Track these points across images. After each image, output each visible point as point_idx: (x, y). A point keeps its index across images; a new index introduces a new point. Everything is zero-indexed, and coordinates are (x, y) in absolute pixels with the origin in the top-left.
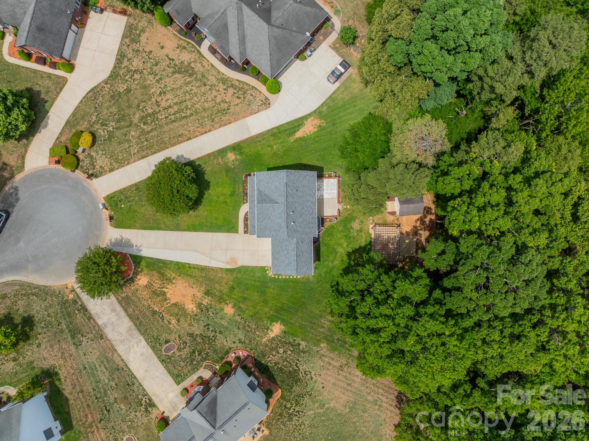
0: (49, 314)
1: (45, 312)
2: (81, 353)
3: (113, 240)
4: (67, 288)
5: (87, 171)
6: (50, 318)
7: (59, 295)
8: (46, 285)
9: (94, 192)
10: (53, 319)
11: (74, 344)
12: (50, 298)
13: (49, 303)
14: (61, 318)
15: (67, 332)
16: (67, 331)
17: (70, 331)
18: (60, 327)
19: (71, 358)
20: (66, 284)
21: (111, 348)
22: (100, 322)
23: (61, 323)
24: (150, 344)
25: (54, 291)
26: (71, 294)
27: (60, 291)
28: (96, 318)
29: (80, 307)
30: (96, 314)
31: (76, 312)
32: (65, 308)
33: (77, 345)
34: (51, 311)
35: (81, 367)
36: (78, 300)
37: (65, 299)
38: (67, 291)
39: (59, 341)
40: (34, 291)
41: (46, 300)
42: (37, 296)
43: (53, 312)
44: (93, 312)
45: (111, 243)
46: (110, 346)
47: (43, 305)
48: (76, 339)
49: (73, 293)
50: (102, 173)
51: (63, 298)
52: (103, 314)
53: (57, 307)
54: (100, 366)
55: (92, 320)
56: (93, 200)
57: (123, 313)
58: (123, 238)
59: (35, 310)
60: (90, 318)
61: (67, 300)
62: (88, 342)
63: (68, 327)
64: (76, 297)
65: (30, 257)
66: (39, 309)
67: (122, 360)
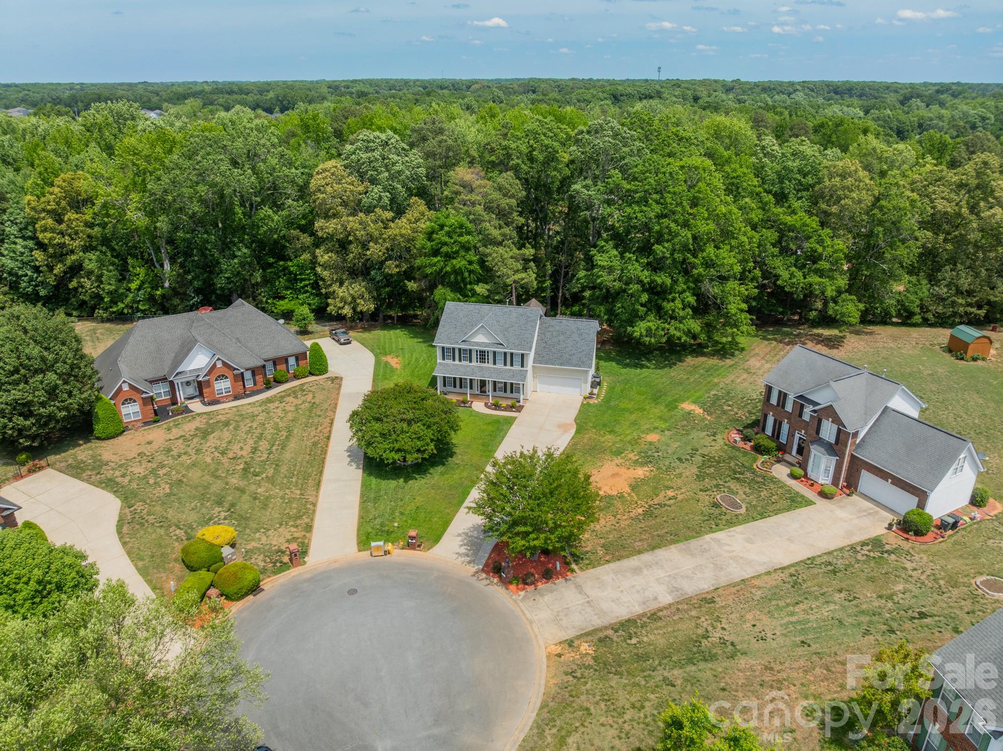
0: (633, 706)
1: (627, 717)
2: (756, 645)
3: (463, 550)
4: (559, 655)
5: (278, 564)
6: (647, 704)
7: (578, 674)
8: (538, 705)
9: (337, 565)
10: (652, 696)
11: (732, 657)
12: (583, 697)
13: (597, 703)
14: (650, 676)
15: (693, 668)
16: (691, 668)
17: (691, 661)
18: (679, 682)
19: (777, 667)
20: (549, 657)
21: (738, 588)
22: (666, 599)
23: (665, 679)
24: (721, 526)
25: (564, 687)
26: (578, 647)
27: (566, 674)
28: (654, 606)
29: (621, 632)
30: (644, 603)
31: (634, 641)
32: (620, 666)
33: (734, 652)
34: (623, 699)
35: (801, 651)
36: (601, 635)
37: (592, 662)
38: (569, 656)
39: (723, 689)
40: (549, 739)
41: (587, 709)
42: (569, 734)
43: (630, 693)
44: (638, 610)
45: (467, 555)
46: (734, 590)
47: (603, 719)
48: (717, 650)
49: (576, 644)
50: (303, 543)
51: (589, 667)
52: (644, 590)
53: (613, 684)
54: (792, 614)
55: (660, 614)
56: (351, 569)
57: (646, 557)
58: (466, 534)
59: (617, 743)
60: (654, 616)
61: (595, 659)
62: (723, 629)
63: (679, 665)
64: (590, 638)
65: (436, 731)
66: (615, 733)
67: (768, 573)
